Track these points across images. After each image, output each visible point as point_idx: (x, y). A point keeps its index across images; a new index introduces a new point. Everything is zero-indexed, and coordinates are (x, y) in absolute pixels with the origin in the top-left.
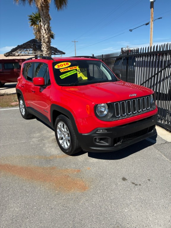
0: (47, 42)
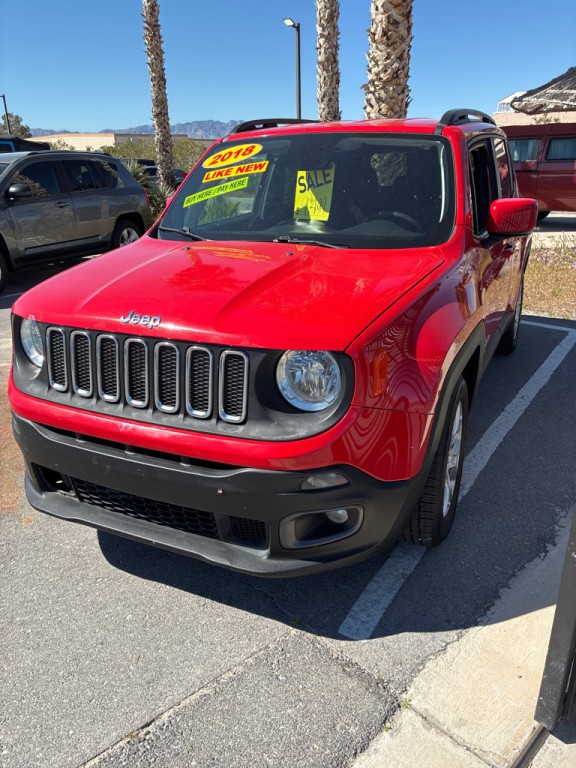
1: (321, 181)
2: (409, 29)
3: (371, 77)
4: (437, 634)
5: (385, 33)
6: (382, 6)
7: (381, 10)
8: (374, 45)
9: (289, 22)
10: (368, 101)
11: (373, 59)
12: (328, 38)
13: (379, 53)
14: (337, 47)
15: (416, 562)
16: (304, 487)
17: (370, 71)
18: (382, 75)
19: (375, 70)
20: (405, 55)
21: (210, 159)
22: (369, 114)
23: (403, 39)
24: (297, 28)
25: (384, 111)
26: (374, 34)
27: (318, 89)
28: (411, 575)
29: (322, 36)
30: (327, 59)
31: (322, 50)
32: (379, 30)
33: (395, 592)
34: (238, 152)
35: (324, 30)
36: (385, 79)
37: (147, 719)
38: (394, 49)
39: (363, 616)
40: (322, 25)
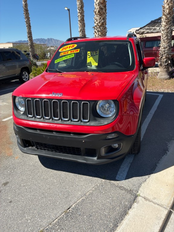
0: (168, 14)
1: (95, 54)
2: (106, 10)
3: (95, 25)
4: (143, 177)
5: (99, 12)
6: (98, 4)
7: (97, 5)
8: (96, 15)
9: (66, 9)
10: (95, 31)
11: (96, 19)
12: (81, 13)
13: (97, 17)
14: (84, 16)
15: (133, 159)
16: (107, 138)
17: (95, 23)
18: (99, 24)
19: (97, 22)
20: (105, 18)
21: (61, 49)
22: (95, 35)
23: (104, 13)
24: (69, 10)
25: (100, 34)
26: (96, 12)
27: (79, 28)
28: (132, 162)
29: (79, 13)
30: (81, 19)
31: (80, 17)
32: (97, 11)
33: (129, 167)
34: (70, 47)
35: (80, 11)
36: (100, 25)
37: (68, 207)
38: (102, 16)
39: (121, 174)
40: (79, 10)
